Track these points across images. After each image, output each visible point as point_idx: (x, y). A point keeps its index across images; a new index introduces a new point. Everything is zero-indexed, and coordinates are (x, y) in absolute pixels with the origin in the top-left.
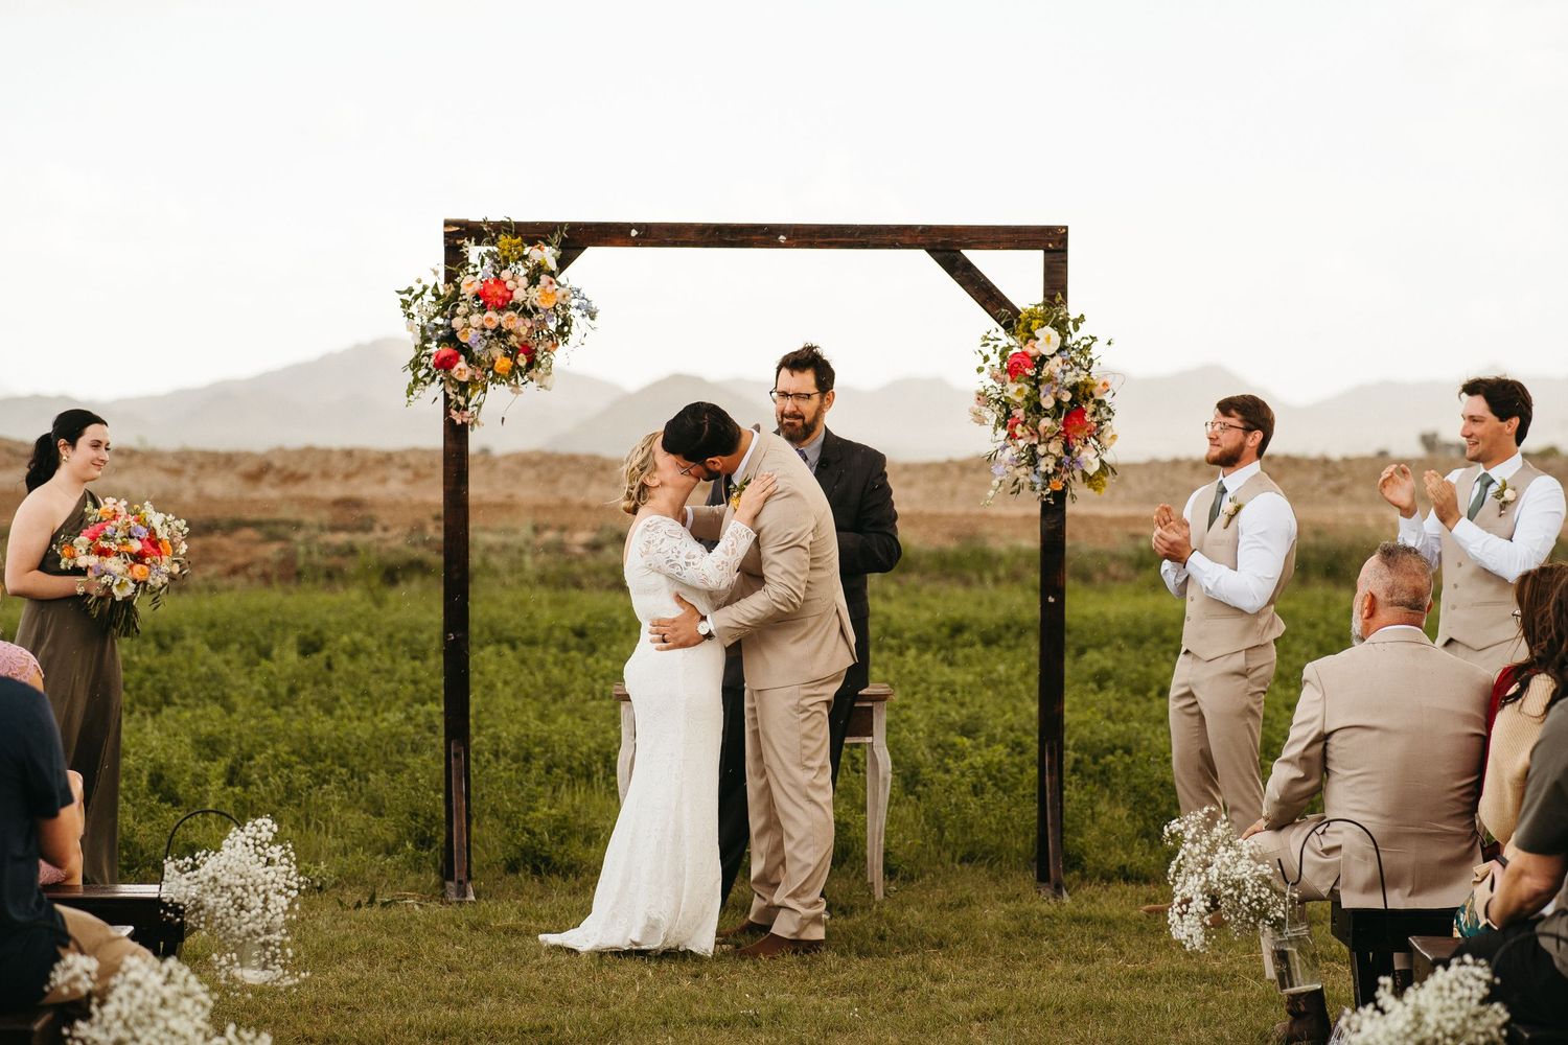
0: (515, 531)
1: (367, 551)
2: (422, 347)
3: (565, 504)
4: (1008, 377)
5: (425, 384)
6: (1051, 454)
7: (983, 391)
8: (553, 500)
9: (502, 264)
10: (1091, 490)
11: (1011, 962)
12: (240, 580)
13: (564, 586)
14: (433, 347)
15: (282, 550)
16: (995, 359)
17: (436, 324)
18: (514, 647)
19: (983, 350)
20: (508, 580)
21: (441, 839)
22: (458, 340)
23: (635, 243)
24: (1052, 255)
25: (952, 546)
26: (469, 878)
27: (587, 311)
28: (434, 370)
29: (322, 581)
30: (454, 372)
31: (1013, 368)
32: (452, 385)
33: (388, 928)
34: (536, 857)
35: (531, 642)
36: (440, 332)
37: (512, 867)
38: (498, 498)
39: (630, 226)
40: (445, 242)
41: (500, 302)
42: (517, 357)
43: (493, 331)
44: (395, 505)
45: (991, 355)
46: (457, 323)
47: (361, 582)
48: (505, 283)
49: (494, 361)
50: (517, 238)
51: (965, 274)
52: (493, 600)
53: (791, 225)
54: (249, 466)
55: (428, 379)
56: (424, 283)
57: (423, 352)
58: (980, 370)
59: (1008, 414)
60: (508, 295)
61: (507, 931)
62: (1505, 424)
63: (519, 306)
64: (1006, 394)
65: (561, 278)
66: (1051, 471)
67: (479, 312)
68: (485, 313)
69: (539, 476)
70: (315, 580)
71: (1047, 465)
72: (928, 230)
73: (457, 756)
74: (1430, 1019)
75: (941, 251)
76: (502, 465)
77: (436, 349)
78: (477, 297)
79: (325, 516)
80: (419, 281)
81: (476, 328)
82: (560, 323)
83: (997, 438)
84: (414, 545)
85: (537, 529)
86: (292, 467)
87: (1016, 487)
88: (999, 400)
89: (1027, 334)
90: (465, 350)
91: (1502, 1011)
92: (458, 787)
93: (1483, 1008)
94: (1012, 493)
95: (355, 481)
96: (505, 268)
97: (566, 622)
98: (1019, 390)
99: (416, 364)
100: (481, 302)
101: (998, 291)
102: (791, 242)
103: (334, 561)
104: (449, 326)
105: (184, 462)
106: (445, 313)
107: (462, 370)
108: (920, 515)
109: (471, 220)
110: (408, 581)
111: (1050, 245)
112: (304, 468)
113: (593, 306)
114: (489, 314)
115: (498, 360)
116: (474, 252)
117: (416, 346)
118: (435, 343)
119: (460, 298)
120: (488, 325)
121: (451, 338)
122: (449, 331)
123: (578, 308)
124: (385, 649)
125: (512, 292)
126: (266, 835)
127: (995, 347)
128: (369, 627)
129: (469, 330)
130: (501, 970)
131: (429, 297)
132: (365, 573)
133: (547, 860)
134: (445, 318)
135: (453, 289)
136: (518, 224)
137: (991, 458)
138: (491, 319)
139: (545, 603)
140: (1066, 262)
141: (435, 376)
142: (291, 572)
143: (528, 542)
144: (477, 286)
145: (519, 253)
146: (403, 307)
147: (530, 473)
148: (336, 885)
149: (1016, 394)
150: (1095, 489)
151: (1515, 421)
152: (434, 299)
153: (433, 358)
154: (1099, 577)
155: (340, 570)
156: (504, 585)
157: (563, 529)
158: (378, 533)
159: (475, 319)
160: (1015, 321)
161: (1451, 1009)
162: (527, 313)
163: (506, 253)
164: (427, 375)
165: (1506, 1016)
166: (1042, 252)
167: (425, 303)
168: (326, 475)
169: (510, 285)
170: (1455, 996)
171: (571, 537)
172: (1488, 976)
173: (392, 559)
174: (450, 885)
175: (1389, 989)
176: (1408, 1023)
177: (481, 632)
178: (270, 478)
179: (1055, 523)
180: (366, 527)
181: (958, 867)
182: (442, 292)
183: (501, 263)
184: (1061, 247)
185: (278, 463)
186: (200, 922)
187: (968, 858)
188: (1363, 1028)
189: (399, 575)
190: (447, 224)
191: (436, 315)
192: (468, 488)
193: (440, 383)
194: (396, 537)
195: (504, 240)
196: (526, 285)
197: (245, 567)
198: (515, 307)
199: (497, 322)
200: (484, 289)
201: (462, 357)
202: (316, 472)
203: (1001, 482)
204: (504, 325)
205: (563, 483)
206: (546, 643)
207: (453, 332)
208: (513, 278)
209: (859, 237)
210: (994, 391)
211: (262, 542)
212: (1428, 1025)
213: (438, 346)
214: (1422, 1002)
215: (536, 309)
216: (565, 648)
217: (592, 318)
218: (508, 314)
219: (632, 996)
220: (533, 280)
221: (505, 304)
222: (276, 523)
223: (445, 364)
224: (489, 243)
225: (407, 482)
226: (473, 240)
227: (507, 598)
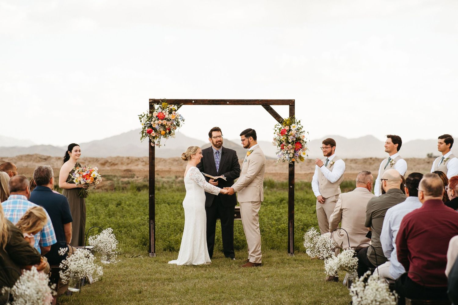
0: (171, 178)
1: (133, 183)
2: (145, 128)
4: (281, 135)
6: (291, 153)
7: (275, 138)
10: (301, 161)
11: (277, 268)
12: (100, 190)
15: (111, 183)
16: (278, 131)
17: (147, 123)
18: (169, 205)
19: (275, 129)
20: (169, 190)
21: (148, 244)
23: (194, 104)
24: (291, 106)
26: (155, 252)
27: (182, 120)
29: (121, 191)
30: (152, 134)
31: (282, 133)
32: (151, 137)
33: (136, 261)
34: (170, 248)
36: (148, 125)
37: (165, 250)
38: (167, 169)
39: (192, 100)
40: (149, 104)
42: (166, 131)
43: (161, 125)
44: (140, 171)
45: (277, 130)
46: (152, 123)
47: (131, 191)
49: (161, 132)
50: (166, 103)
51: (271, 111)
53: (230, 100)
54: (103, 161)
55: (146, 136)
56: (145, 113)
57: (144, 130)
58: (275, 133)
59: (281, 143)
60: (164, 116)
61: (163, 262)
62: (395, 145)
64: (280, 139)
65: (177, 112)
66: (292, 157)
67: (157, 120)
68: (159, 120)
69: (178, 164)
70: (119, 190)
71: (291, 155)
72: (262, 101)
73: (152, 223)
74: (342, 260)
75: (265, 105)
76: (169, 161)
78: (157, 117)
79: (121, 174)
82: (176, 123)
83: (279, 149)
84: (145, 181)
85: (176, 177)
86: (113, 162)
87: (284, 161)
88: (279, 140)
89: (285, 125)
90: (155, 130)
91: (357, 259)
92: (152, 231)
93: (353, 258)
95: (130, 165)
96: (163, 110)
98: (283, 138)
99: (143, 132)
101: (278, 115)
102: (230, 104)
103: (125, 185)
104: (150, 123)
105: (85, 160)
106: (149, 121)
107: (153, 134)
108: (277, 173)
109: (156, 99)
110: (144, 190)
111: (291, 104)
112: (116, 162)
113: (184, 118)
115: (162, 131)
116: (156, 106)
117: (143, 128)
118: (147, 128)
119: (153, 117)
120: (159, 123)
121: (151, 126)
123: (180, 119)
126: (110, 232)
127: (278, 128)
129: (155, 124)
130: (161, 269)
131: (146, 117)
132: (132, 188)
133: (173, 248)
135: (151, 115)
136: (167, 100)
137: (277, 154)
138: (160, 122)
140: (294, 108)
141: (147, 135)
142: (113, 188)
143: (174, 181)
144: (157, 114)
145: (167, 107)
146: (140, 119)
147: (176, 163)
148: (124, 253)
151: (397, 145)
152: (147, 117)
153: (147, 131)
155: (125, 187)
158: (136, 178)
159: (156, 122)
160: (283, 121)
161: (347, 258)
162: (168, 120)
163: (164, 107)
164: (145, 135)
165: (358, 260)
166: (288, 106)
168: (122, 164)
169: (164, 114)
170: (347, 255)
172: (354, 252)
173: (139, 185)
174: (150, 254)
175: (334, 255)
176: (338, 261)
178: (107, 164)
179: (292, 169)
180: (132, 177)
181: (270, 250)
182: (149, 116)
183: (163, 109)
184: (293, 104)
185: (110, 161)
186: (97, 250)
187: (273, 248)
188: (329, 263)
189: (141, 189)
190: (150, 100)
191: (147, 121)
193: (148, 137)
194: (140, 179)
195: (163, 104)
196: (168, 114)
197: (101, 187)
198: (166, 119)
201: (153, 131)
202: (120, 163)
203: (279, 159)
204: (163, 123)
207: (151, 125)
208: (165, 112)
209: (246, 102)
210: (278, 138)
211: (105, 181)
212: (342, 261)
213: (148, 128)
214: (341, 257)
215: (170, 120)
217: (184, 121)
218: (164, 120)
219: (190, 274)
220: (170, 113)
221: (163, 118)
222: (109, 176)
223: (149, 132)
224: (160, 104)
225: (143, 165)
226: (156, 104)
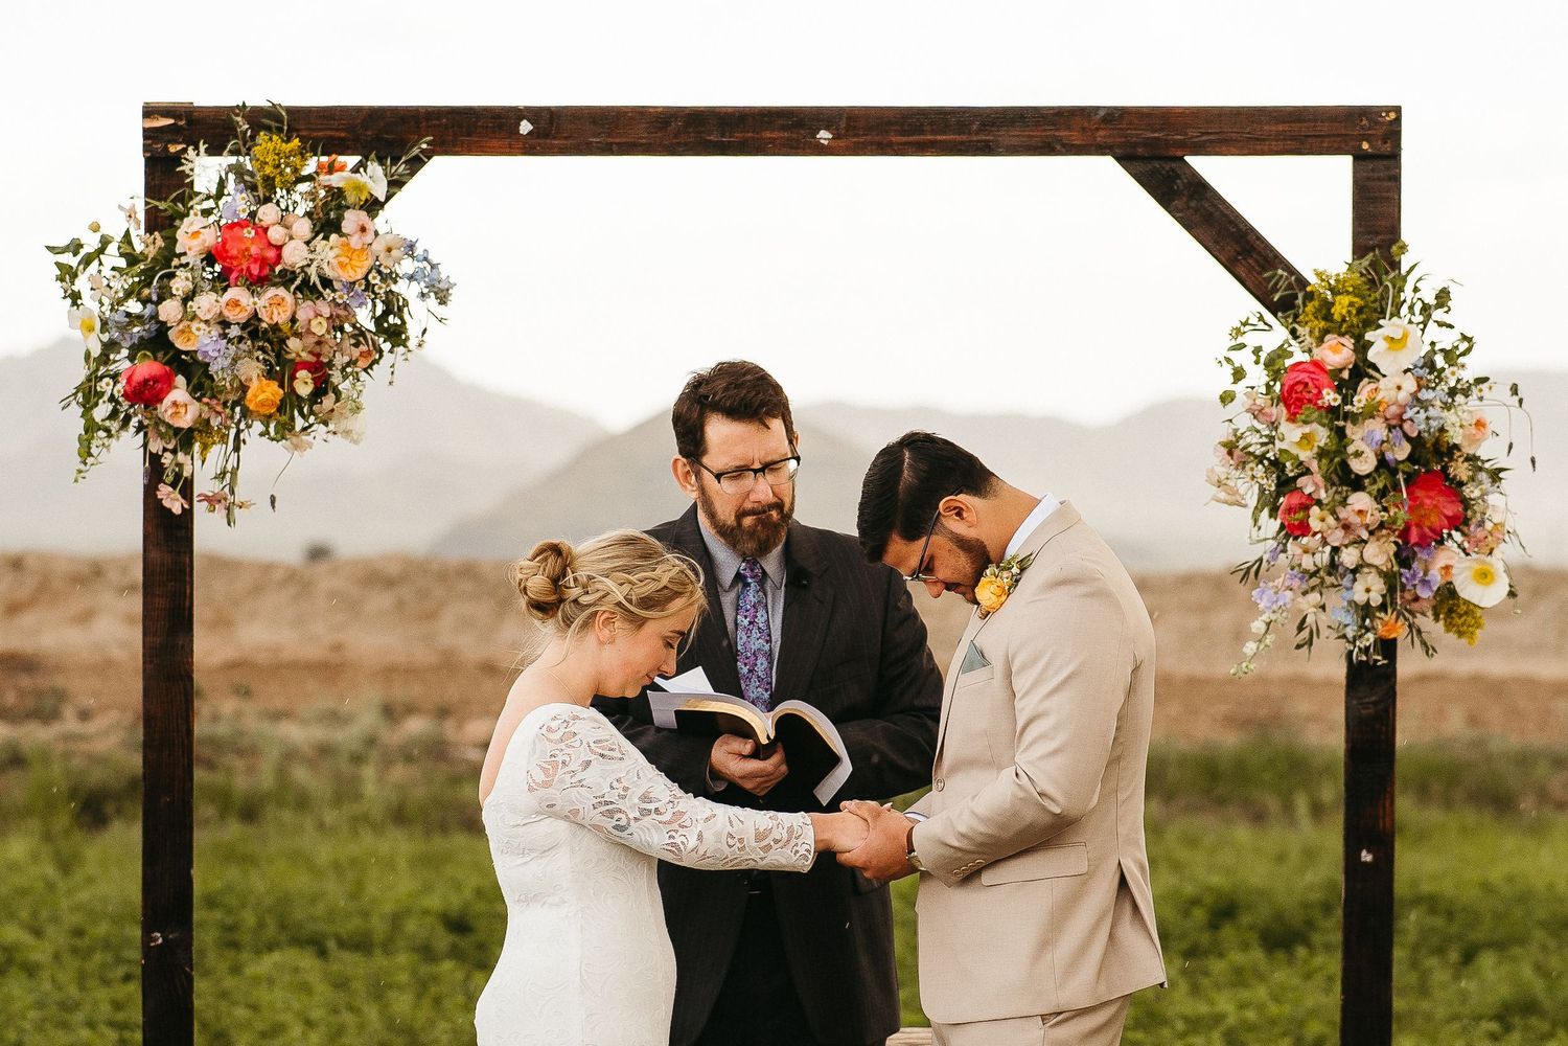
0: (347, 719)
1: (45, 756)
2: (104, 359)
3: (448, 664)
4: (1280, 412)
5: (110, 435)
6: (1369, 565)
7: (1233, 438)
8: (423, 655)
9: (261, 192)
10: (1452, 636)
13: (444, 829)
14: (121, 362)
16: (1257, 376)
17: (128, 315)
18: (322, 953)
19: (1233, 355)
20: (330, 816)
22: (172, 345)
23: (528, 147)
24: (1369, 165)
25: (1230, 740)
27: (430, 286)
28: (126, 405)
30: (164, 409)
31: (1293, 394)
32: (162, 436)
35: (361, 944)
36: (136, 330)
38: (314, 652)
39: (517, 114)
40: (146, 148)
41: (255, 270)
42: (293, 378)
43: (244, 327)
46: (169, 310)
47: (34, 824)
48: (266, 230)
49: (244, 388)
50: (288, 140)
51: (1193, 204)
52: (299, 858)
53: (840, 110)
55: (115, 426)
56: (104, 230)
57: (102, 370)
58: (1227, 398)
59: (1285, 484)
60: (271, 254)
63: (294, 276)
64: (1279, 445)
65: (380, 220)
66: (1376, 600)
67: (213, 289)
68: (225, 290)
69: (400, 604)
71: (1368, 590)
72: (1116, 118)
75: (1142, 159)
77: (127, 364)
78: (210, 258)
80: (95, 228)
81: (207, 322)
82: (379, 312)
83: (1262, 534)
85: (390, 714)
87: (1305, 634)
88: (1264, 455)
89: (1322, 324)
90: (194, 370)
94: (1298, 647)
95: (28, 619)
96: (268, 200)
97: (434, 902)
98: (1305, 437)
99: (88, 395)
100: (218, 268)
102: (842, 143)
104: (154, 317)
106: (146, 292)
107: (180, 404)
109: (198, 103)
111: (1365, 146)
113: (443, 276)
114: (233, 293)
115: (254, 386)
116: (205, 169)
117: (88, 356)
118: (124, 353)
119: (175, 262)
120: (231, 315)
121: (158, 341)
122: (154, 327)
123: (411, 278)
124: (67, 958)
125: (279, 248)
127: (1256, 350)
128: (35, 914)
129: (195, 325)
131: (113, 258)
132: (42, 806)
134: (145, 302)
135: (160, 243)
136: (294, 112)
137: (1251, 573)
138: (236, 303)
139: (402, 864)
140: (1397, 179)
141: (127, 418)
143: (371, 741)
144: (210, 238)
145: (296, 170)
146: (61, 279)
147: (381, 601)
149: (1298, 444)
150: (1461, 634)
152: (122, 263)
153: (123, 382)
154: (1527, 804)
156: (321, 826)
157: (443, 713)
158: (70, 723)
159: (206, 303)
160: (1300, 296)
162: (308, 290)
163: (268, 170)
164: (113, 415)
166: (1348, 160)
167: (107, 272)
169: (276, 234)
171: (460, 726)
173: (96, 777)
177: (261, 925)
179: (1375, 703)
180: (44, 711)
182: (139, 247)
183: (262, 189)
184: (1387, 148)
189: (110, 808)
190: (149, 112)
191: (128, 294)
192: (192, 641)
193: (137, 432)
194: (106, 733)
195: (266, 144)
196: (308, 235)
198: (287, 278)
199: (250, 309)
200: (224, 242)
201: (180, 380)
203: (1268, 624)
204: (263, 315)
205: (448, 618)
206: (388, 947)
207: (163, 328)
208: (282, 222)
209: (977, 134)
210: (1254, 437)
213: (131, 358)
215: (327, 283)
216: (427, 953)
217: (443, 302)
218: (272, 292)
220: (326, 223)
221: (267, 272)
223: (146, 394)
224: (235, 152)
226: (202, 147)
227: (324, 853)
